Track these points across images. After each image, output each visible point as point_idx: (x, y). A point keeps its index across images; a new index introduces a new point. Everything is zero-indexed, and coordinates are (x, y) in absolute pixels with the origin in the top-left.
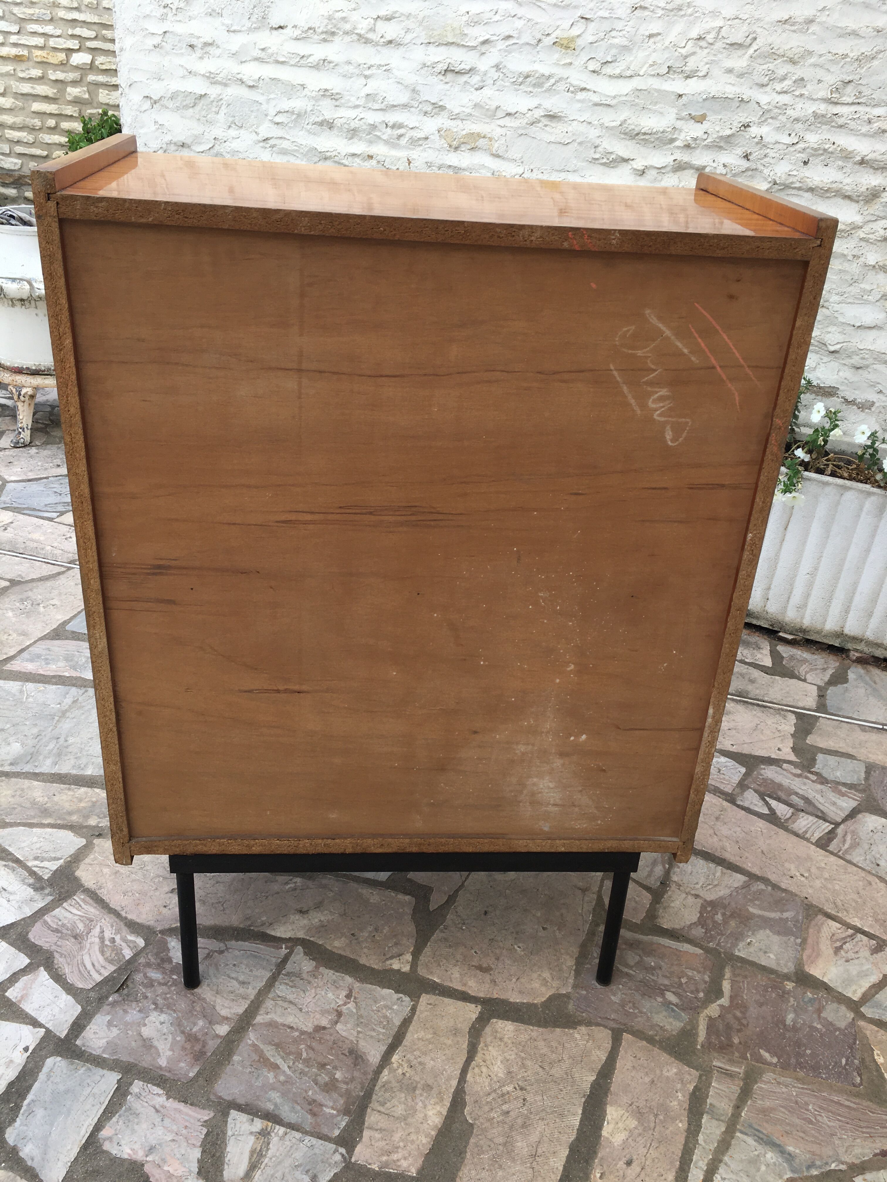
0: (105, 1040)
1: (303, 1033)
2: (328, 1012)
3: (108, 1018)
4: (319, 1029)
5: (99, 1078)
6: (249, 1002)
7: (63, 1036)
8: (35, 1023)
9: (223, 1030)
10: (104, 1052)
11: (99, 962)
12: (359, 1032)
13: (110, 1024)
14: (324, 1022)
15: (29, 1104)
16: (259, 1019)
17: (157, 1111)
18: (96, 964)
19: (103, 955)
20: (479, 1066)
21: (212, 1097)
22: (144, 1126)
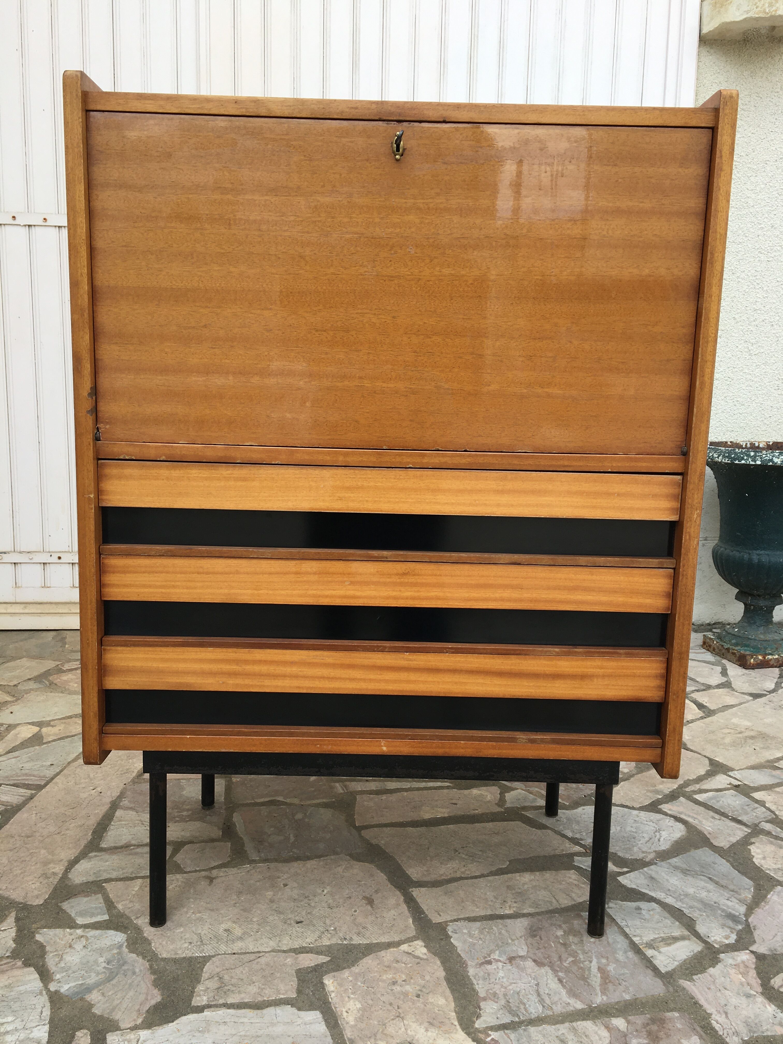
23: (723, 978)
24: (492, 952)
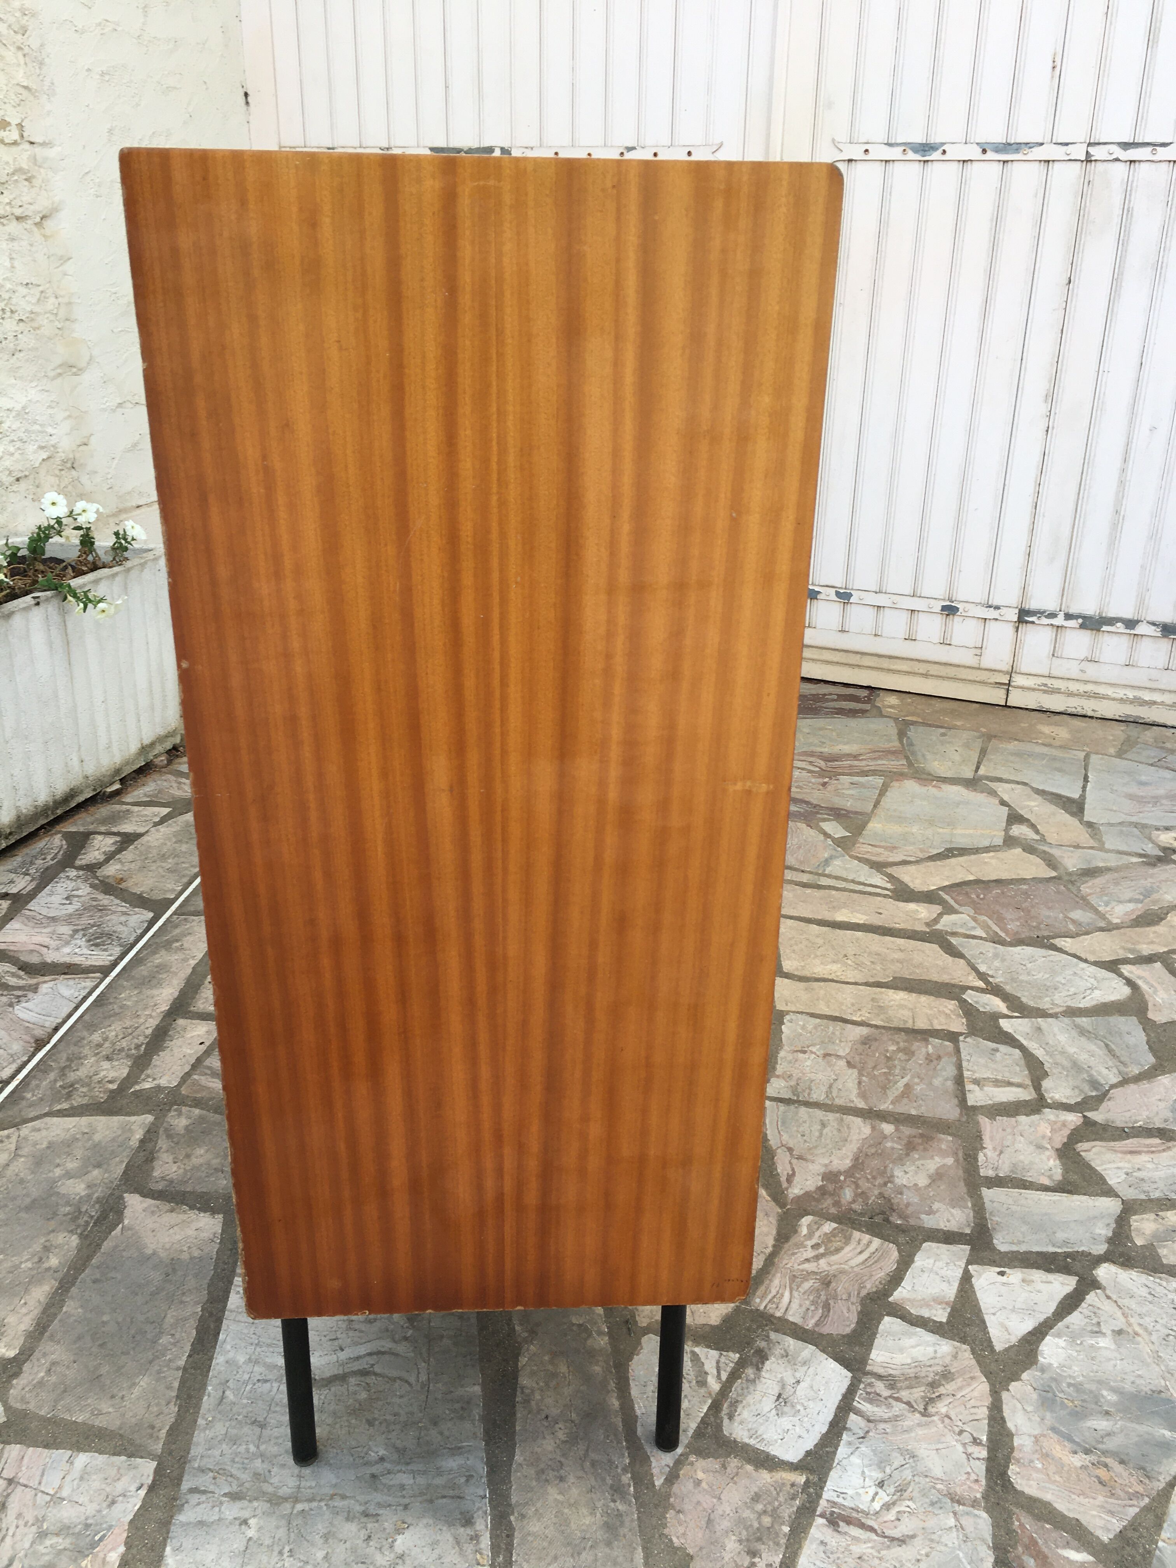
0: (952, 1210)
1: (861, 1074)
2: (828, 1062)
3: (923, 1216)
4: (850, 1064)
5: (995, 1204)
6: (845, 1116)
7: (968, 1247)
8: (966, 1278)
9: (888, 1128)
10: (967, 1207)
11: (854, 1249)
12: (841, 1041)
13: (930, 1212)
14: (842, 1063)
15: (1059, 1247)
16: (861, 1104)
17: (1001, 1152)
18: (859, 1250)
19: (842, 1248)
20: (837, 976)
21: (964, 1119)
22: (1022, 1158)
23: (1027, 1127)
24: (814, 1045)
